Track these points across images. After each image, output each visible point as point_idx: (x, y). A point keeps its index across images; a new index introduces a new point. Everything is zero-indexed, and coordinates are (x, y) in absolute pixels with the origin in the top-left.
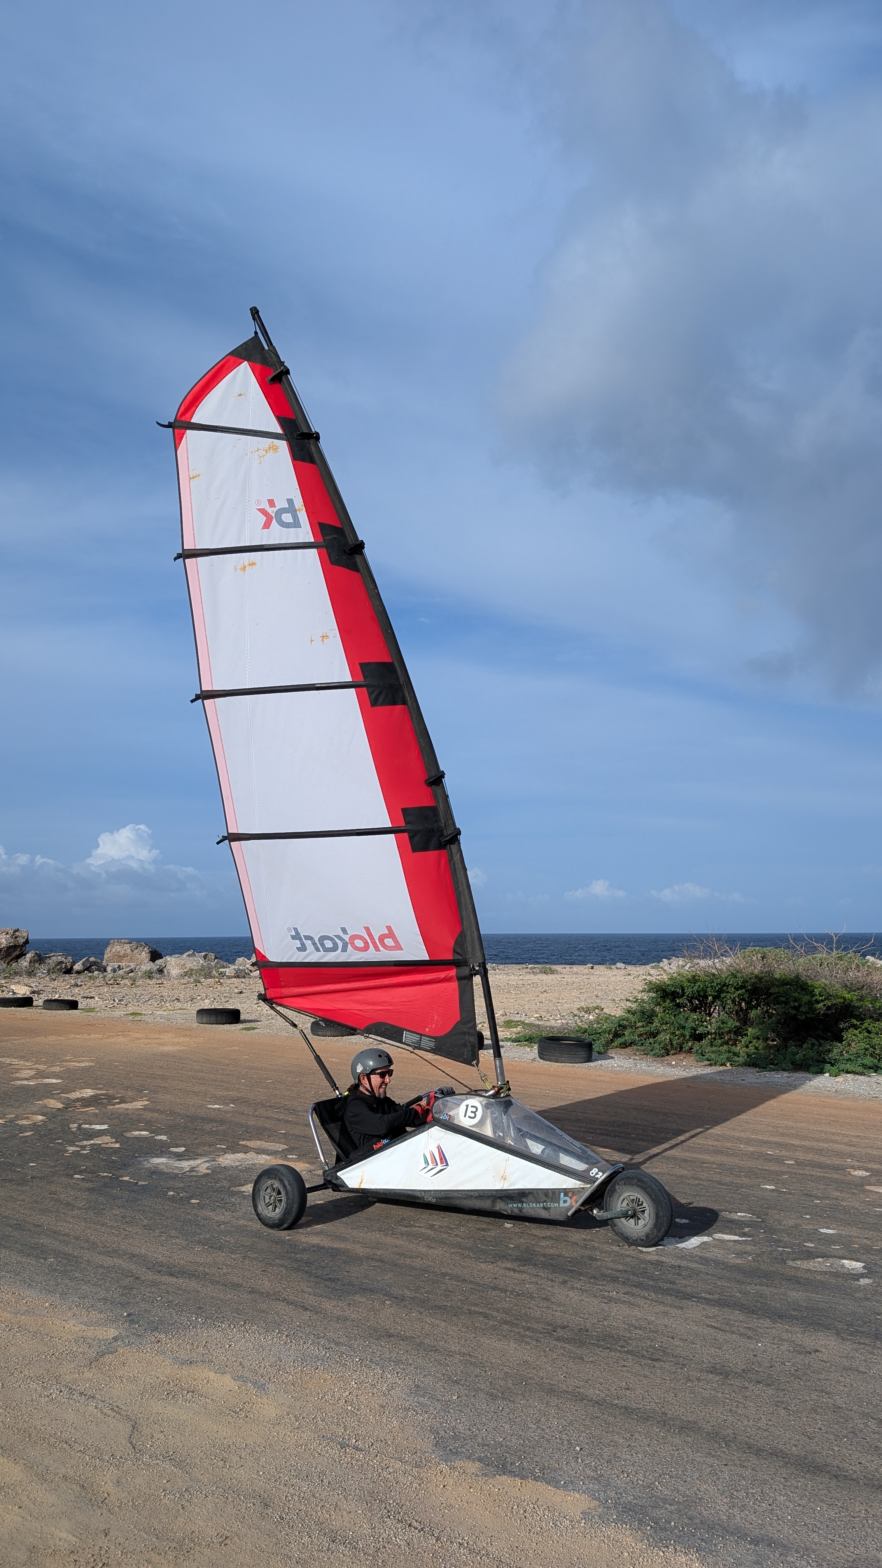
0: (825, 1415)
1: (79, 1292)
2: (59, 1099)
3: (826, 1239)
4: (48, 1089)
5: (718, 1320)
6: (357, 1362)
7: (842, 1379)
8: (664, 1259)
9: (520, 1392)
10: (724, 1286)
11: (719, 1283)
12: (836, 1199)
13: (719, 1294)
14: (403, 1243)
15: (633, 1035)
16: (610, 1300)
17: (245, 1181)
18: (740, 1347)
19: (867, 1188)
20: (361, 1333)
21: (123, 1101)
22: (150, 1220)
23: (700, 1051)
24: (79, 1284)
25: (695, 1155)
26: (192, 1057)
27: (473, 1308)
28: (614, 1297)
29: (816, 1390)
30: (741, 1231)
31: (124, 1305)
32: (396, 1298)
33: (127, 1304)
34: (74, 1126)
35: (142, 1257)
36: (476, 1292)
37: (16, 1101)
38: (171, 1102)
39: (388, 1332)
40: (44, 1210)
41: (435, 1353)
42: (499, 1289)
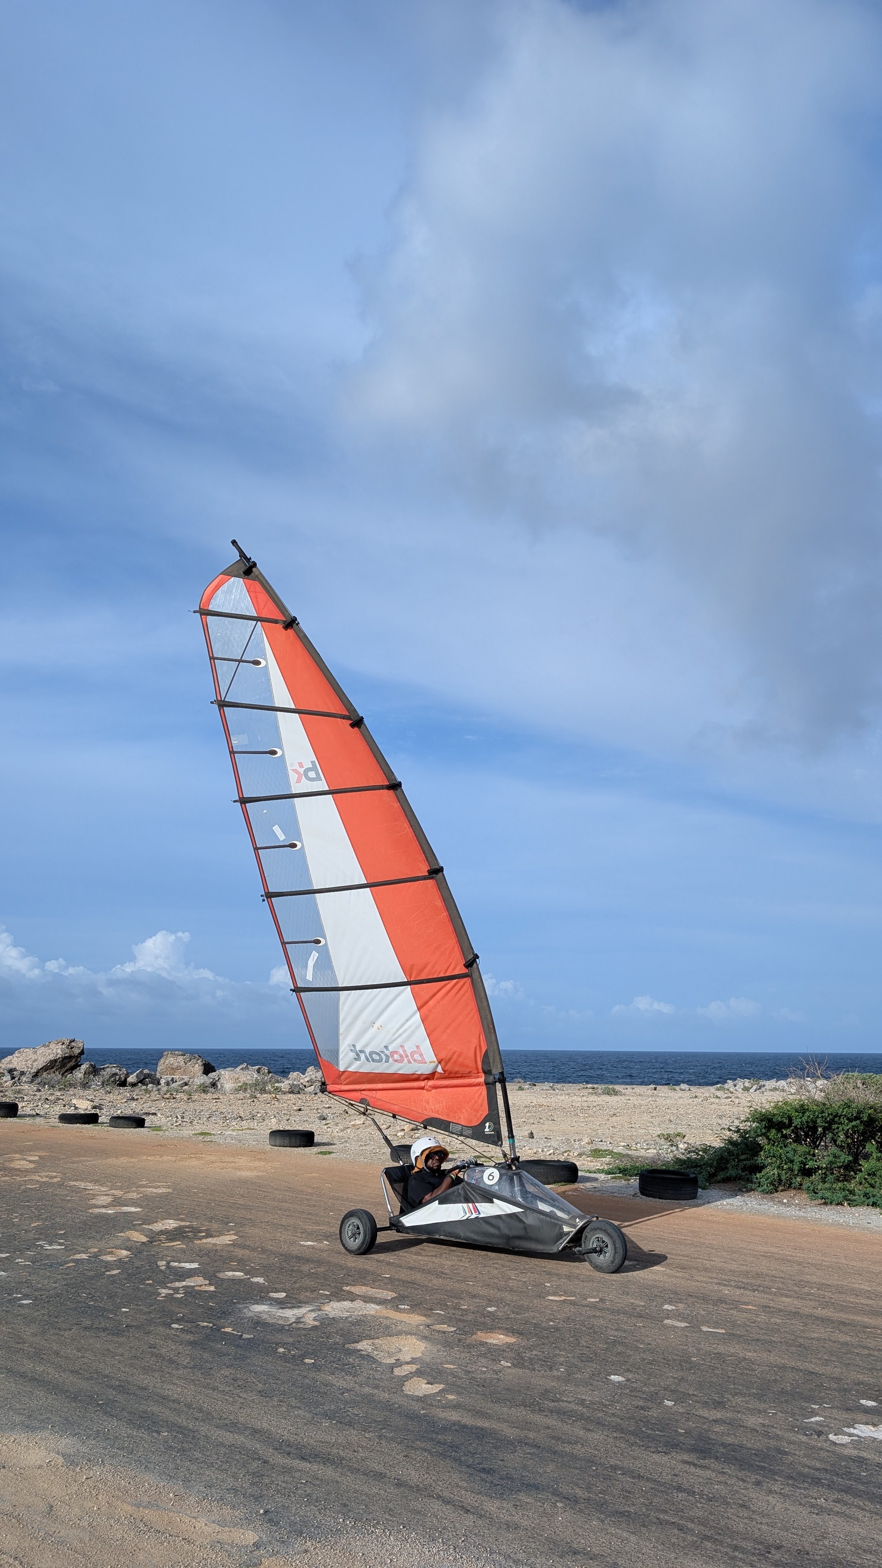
1: (204, 1479)
2: (142, 1232)
4: (129, 1218)
8: (865, 1454)
14: (554, 1423)
15: (737, 1169)
17: (359, 1336)
21: (209, 1235)
22: (265, 1384)
23: (812, 1188)
24: (202, 1468)
25: (851, 1317)
26: (272, 1184)
31: (258, 1499)
32: (568, 1499)
33: (261, 1497)
34: (162, 1264)
35: (265, 1433)
36: (659, 1494)
37: (97, 1232)
38: (260, 1237)
39: (570, 1547)
40: (146, 1368)
42: (685, 1491)
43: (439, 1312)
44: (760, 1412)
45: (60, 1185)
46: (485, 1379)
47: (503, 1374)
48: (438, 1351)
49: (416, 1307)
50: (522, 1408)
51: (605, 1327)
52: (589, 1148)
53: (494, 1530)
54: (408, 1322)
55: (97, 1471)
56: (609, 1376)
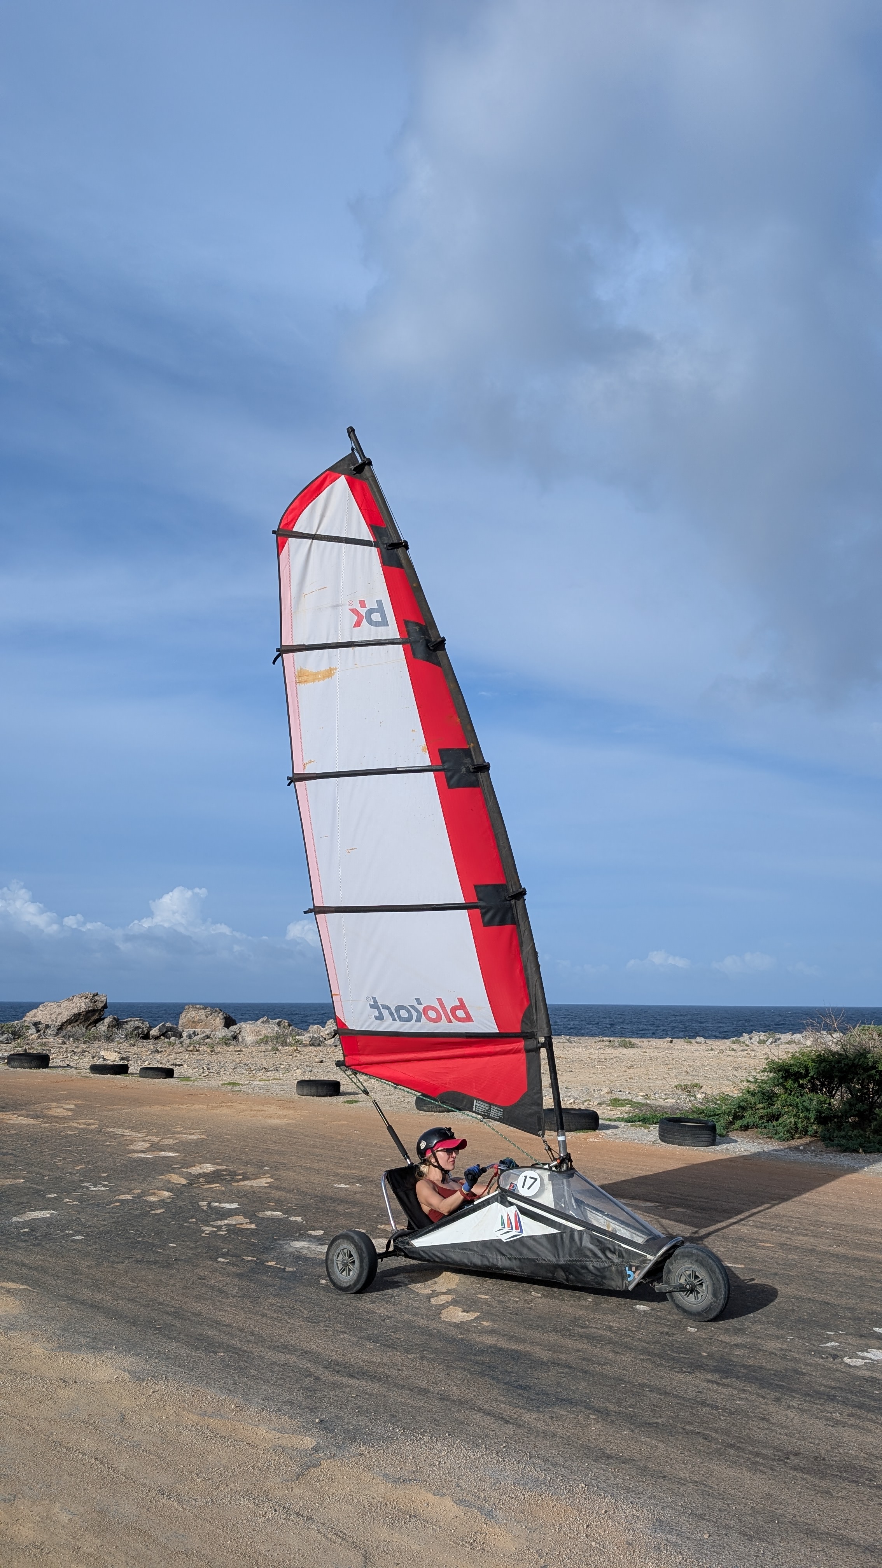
1: (262, 1393)
2: (181, 1174)
4: (168, 1163)
6: (582, 1487)
9: (776, 1533)
14: (585, 1346)
15: (754, 1117)
20: (575, 1452)
21: (246, 1178)
22: (311, 1312)
23: (827, 1136)
24: (258, 1383)
25: (865, 1254)
26: (302, 1131)
27: (687, 1427)
28: (839, 1419)
31: (313, 1410)
32: (600, 1412)
33: (315, 1408)
34: (203, 1204)
35: (315, 1354)
36: (684, 1408)
37: (138, 1175)
38: (295, 1180)
39: (603, 1452)
40: (198, 1297)
41: (664, 1480)
42: (708, 1405)
44: (778, 1338)
45: (99, 1131)
46: (517, 1308)
47: (534, 1304)
48: (472, 1283)
50: (554, 1333)
52: (609, 1098)
53: (532, 1437)
55: (162, 1386)
56: (635, 1305)
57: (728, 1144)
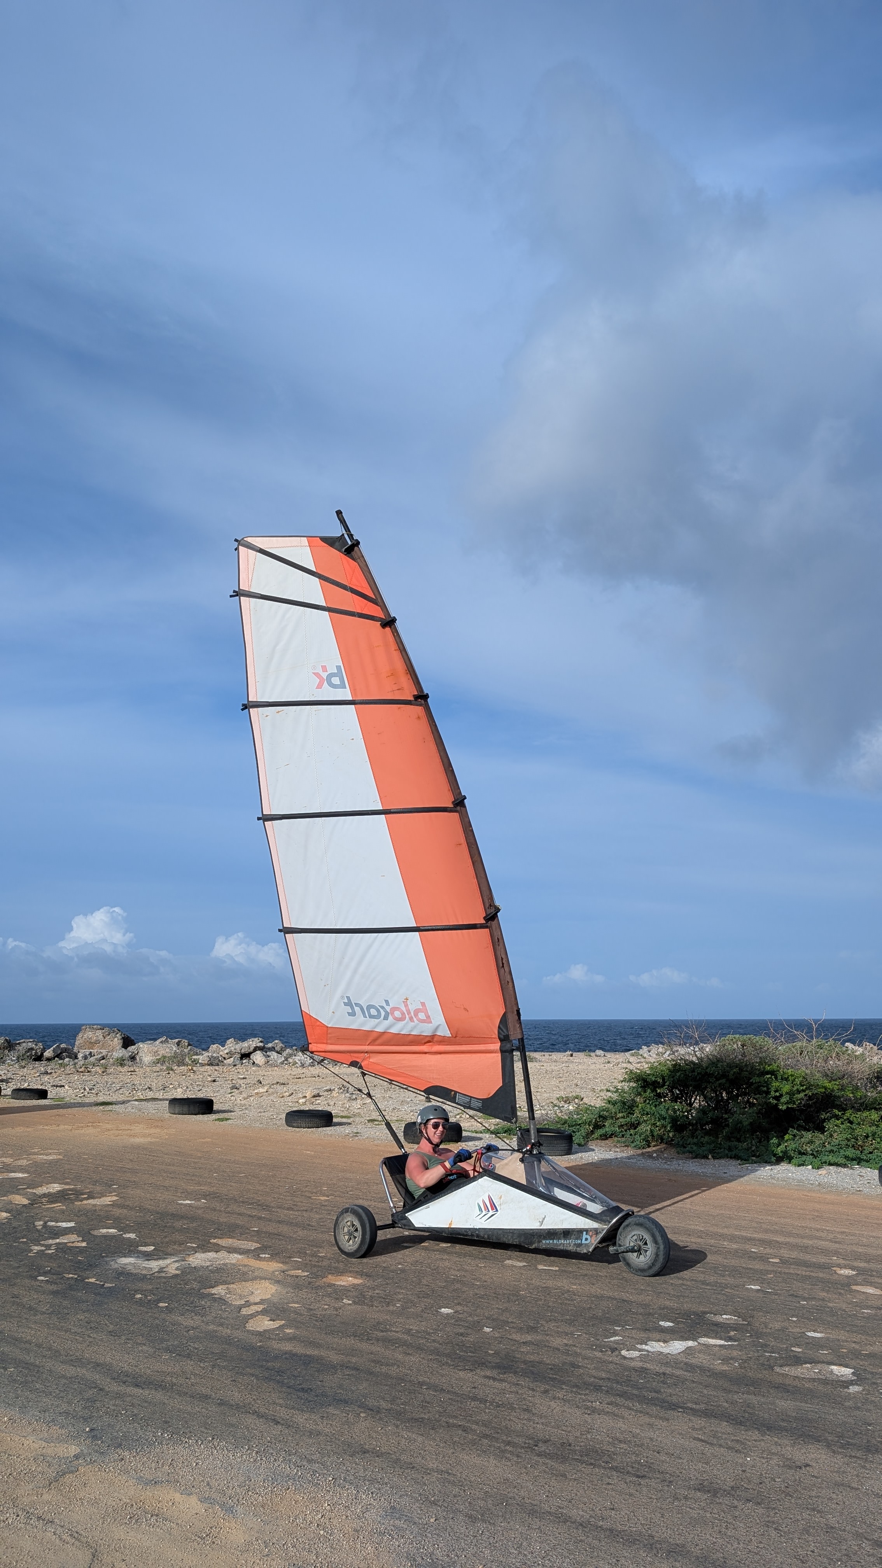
0: (818, 1536)
1: (40, 1405)
2: (25, 1195)
3: (813, 1343)
4: (13, 1184)
5: (705, 1432)
6: (330, 1481)
7: (834, 1496)
8: (648, 1365)
9: (501, 1514)
10: (711, 1395)
11: (705, 1392)
12: (823, 1300)
13: (705, 1403)
14: (378, 1349)
15: (614, 1126)
16: (594, 1411)
17: (216, 1282)
18: (728, 1461)
19: (854, 1287)
20: (335, 1449)
21: (90, 1197)
22: (116, 1325)
23: (681, 1143)
24: (40, 1396)
26: (163, 1149)
27: (451, 1421)
28: (597, 1407)
29: (807, 1508)
30: (726, 1335)
31: (87, 1419)
32: (372, 1410)
33: (90, 1418)
34: (39, 1224)
35: (107, 1366)
36: (454, 1403)
38: (140, 1197)
39: (362, 1448)
41: (411, 1471)
42: (478, 1399)
43: (297, 1259)
44: (567, 1334)
46: (325, 1315)
47: (342, 1310)
48: (287, 1293)
49: (275, 1256)
50: (352, 1337)
51: (449, 1268)
54: (265, 1269)
56: (440, 1309)
57: (584, 1153)
